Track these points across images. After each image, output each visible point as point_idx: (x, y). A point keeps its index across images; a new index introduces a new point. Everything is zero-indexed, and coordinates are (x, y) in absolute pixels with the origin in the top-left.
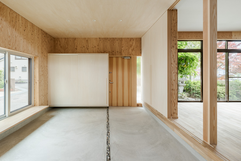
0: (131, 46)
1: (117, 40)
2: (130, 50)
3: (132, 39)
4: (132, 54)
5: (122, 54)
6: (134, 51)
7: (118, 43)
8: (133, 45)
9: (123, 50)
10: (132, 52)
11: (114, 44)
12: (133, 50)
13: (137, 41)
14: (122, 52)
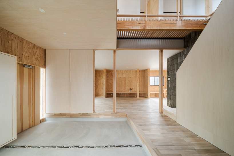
0: (35, 54)
1: (16, 38)
2: (33, 59)
3: (36, 46)
4: (36, 64)
5: (23, 61)
6: (37, 61)
7: (17, 43)
8: (37, 54)
9: (25, 56)
10: (36, 62)
11: (10, 42)
12: (36, 59)
13: (41, 51)
14: (23, 57)
